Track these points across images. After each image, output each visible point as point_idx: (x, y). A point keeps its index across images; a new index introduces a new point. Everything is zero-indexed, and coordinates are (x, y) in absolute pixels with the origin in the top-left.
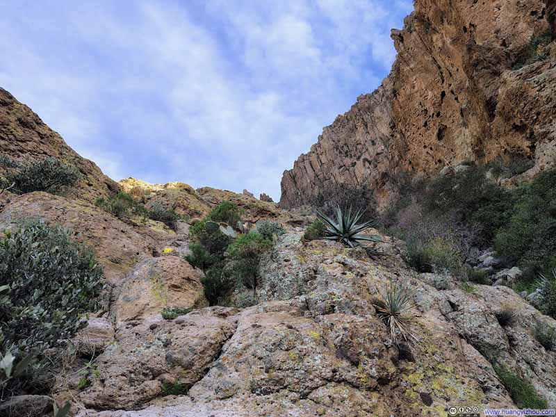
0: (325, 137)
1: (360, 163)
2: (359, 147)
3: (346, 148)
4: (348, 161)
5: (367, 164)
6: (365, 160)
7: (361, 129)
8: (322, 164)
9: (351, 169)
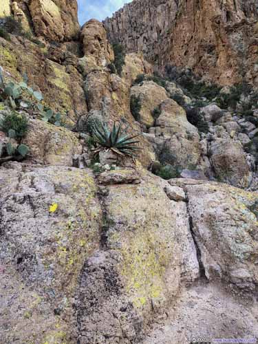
0: (124, 11)
1: (141, 38)
2: (143, 27)
3: (135, 25)
4: (135, 34)
5: (145, 41)
6: (145, 38)
7: (147, 16)
8: (119, 30)
9: (136, 40)
